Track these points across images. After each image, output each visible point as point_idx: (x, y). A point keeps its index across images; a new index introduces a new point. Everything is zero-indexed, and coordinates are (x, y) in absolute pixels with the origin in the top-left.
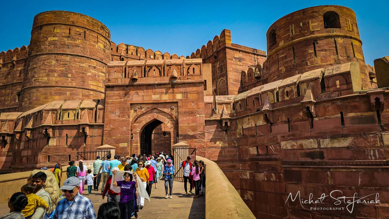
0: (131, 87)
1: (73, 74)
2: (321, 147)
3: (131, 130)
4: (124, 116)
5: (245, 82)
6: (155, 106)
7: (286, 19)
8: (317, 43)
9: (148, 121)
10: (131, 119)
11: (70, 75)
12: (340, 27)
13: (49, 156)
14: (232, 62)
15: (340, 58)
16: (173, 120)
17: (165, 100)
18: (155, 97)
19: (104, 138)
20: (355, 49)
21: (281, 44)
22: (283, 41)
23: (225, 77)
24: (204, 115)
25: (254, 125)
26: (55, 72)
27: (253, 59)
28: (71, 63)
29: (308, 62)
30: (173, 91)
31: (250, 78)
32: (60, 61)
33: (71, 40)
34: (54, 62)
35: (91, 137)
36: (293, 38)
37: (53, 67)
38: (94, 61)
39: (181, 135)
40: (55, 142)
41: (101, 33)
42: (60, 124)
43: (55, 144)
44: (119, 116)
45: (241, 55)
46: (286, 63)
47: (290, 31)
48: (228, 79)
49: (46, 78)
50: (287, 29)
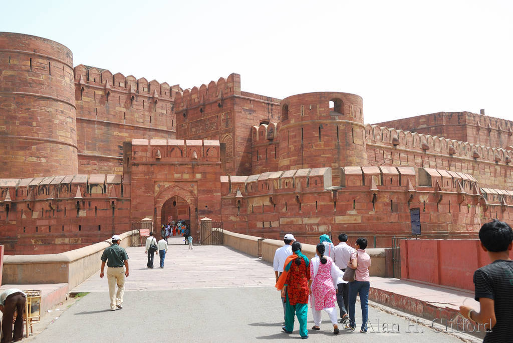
0: (154, 166)
1: (38, 122)
2: (304, 223)
3: (155, 205)
4: (149, 192)
5: (255, 141)
6: (177, 184)
7: (297, 98)
8: (322, 128)
9: (170, 197)
10: (156, 194)
11: (34, 124)
12: (343, 114)
13: (80, 226)
14: (241, 115)
15: (340, 144)
16: (192, 196)
17: (186, 179)
18: (177, 176)
19: (132, 211)
20: (355, 135)
21: (292, 121)
22: (294, 120)
23: (232, 134)
24: (220, 194)
25: (262, 204)
26: (16, 119)
27: (266, 110)
28: (35, 108)
29: (313, 145)
30: (194, 171)
31: (262, 137)
32: (22, 104)
33: (34, 76)
34: (13, 106)
35: (119, 209)
36: (302, 119)
37: (13, 112)
38: (61, 103)
39: (200, 210)
40: (85, 214)
41: (66, 62)
42: (89, 197)
43: (85, 215)
44: (144, 192)
45: (252, 106)
46: (295, 142)
47: (301, 112)
48: (236, 137)
49: (5, 127)
50: (299, 108)
